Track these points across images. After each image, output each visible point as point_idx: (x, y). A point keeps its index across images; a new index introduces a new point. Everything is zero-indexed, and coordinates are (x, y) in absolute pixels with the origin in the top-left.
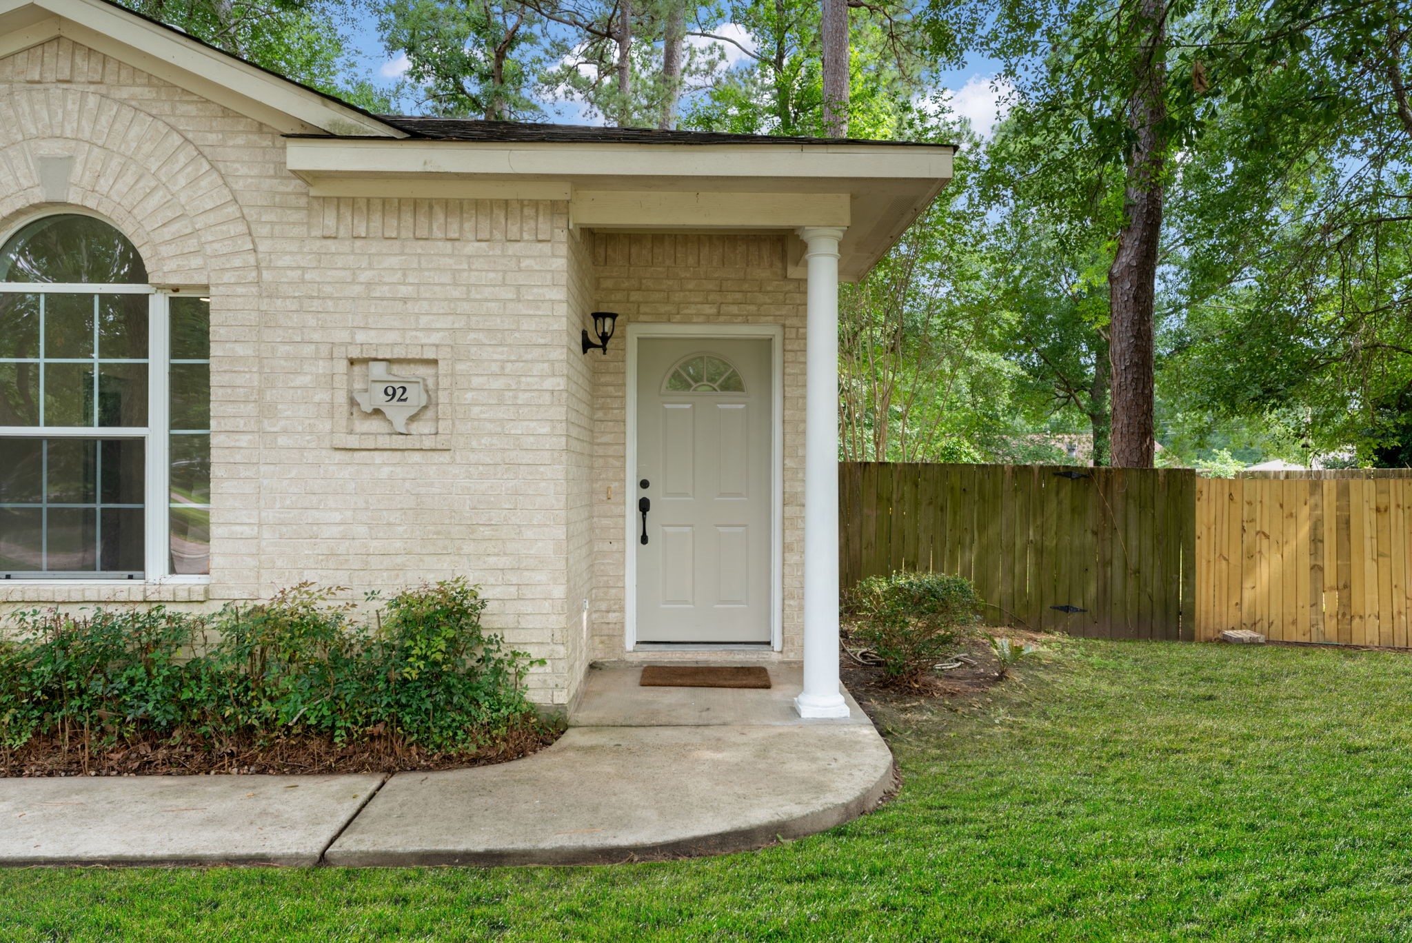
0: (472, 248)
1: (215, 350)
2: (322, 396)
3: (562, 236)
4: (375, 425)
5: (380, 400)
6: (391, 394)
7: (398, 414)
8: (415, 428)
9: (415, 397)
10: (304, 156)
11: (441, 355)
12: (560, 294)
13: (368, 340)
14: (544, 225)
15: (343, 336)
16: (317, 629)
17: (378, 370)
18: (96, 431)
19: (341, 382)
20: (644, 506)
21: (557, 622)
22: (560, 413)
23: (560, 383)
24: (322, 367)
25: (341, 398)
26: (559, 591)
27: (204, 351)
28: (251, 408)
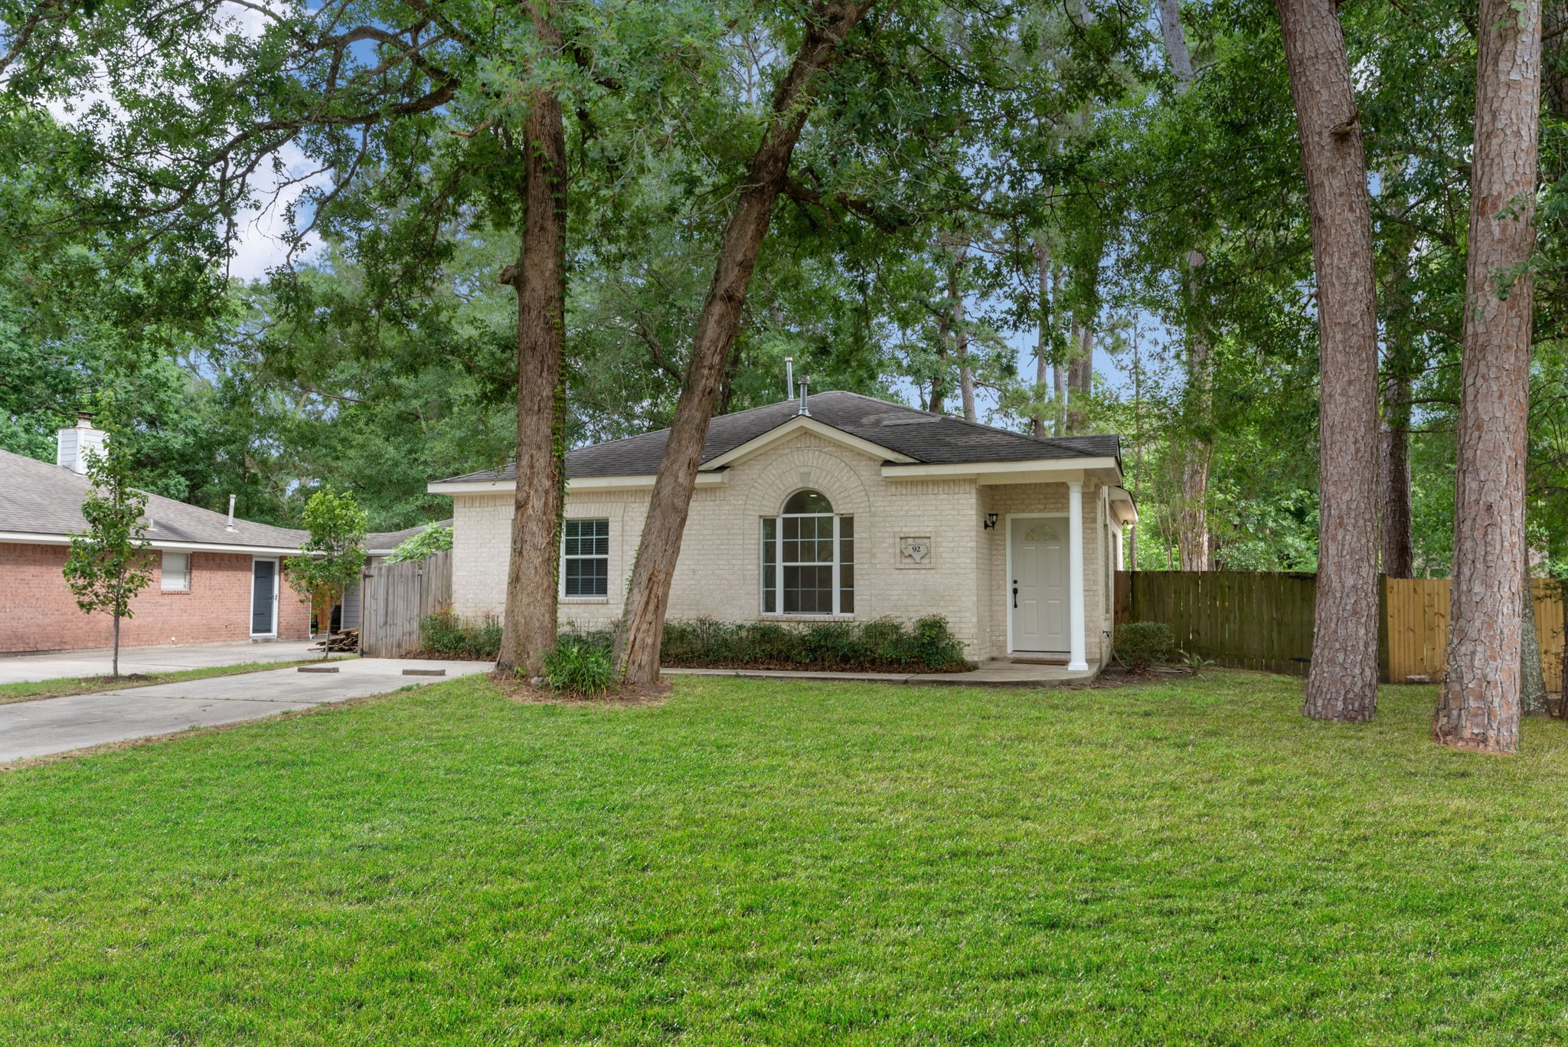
0: (942, 497)
1: (856, 535)
2: (891, 550)
3: (974, 491)
4: (909, 560)
5: (911, 551)
6: (915, 549)
7: (917, 556)
8: (924, 561)
9: (923, 550)
10: (889, 472)
11: (932, 535)
12: (973, 512)
13: (907, 530)
14: (967, 488)
15: (898, 529)
16: (896, 628)
17: (910, 541)
18: (816, 564)
19: (898, 546)
20: (1015, 591)
21: (974, 631)
22: (974, 555)
23: (974, 544)
24: (891, 540)
25: (898, 551)
26: (974, 620)
27: (852, 536)
28: (867, 556)
